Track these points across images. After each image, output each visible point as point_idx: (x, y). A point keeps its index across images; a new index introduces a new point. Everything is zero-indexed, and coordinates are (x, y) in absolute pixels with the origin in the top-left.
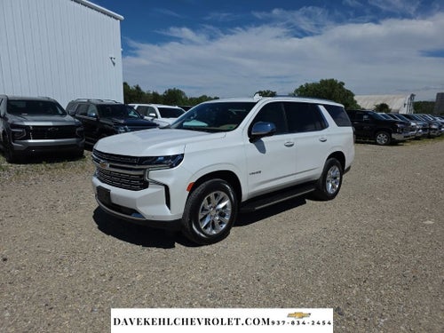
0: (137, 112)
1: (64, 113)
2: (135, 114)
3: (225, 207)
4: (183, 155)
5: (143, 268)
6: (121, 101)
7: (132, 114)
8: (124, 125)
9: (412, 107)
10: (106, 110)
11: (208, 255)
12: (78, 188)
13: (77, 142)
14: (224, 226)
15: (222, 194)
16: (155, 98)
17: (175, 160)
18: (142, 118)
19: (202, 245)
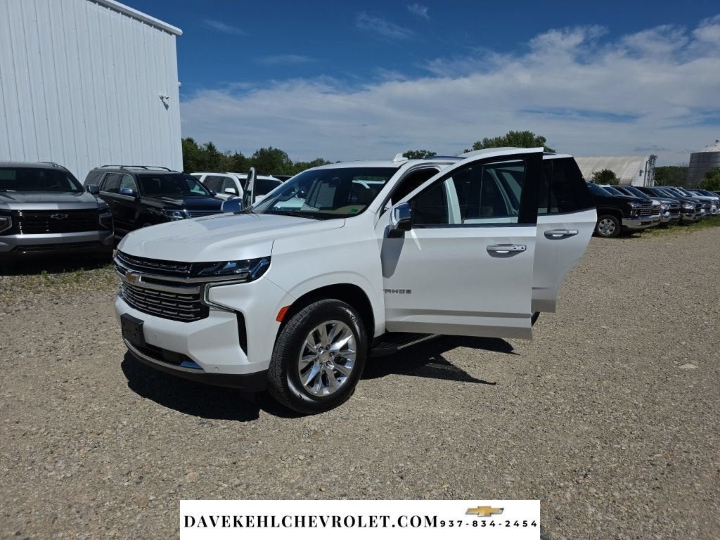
0: (204, 186)
1: (80, 189)
2: (201, 189)
3: (345, 347)
4: (269, 259)
5: (198, 460)
6: (179, 168)
7: (196, 190)
8: (180, 207)
9: (652, 177)
10: (151, 183)
11: (316, 432)
12: (98, 315)
13: (102, 236)
14: (344, 380)
15: (340, 325)
16: (239, 164)
17: (256, 268)
18: (213, 195)
19: (305, 415)
